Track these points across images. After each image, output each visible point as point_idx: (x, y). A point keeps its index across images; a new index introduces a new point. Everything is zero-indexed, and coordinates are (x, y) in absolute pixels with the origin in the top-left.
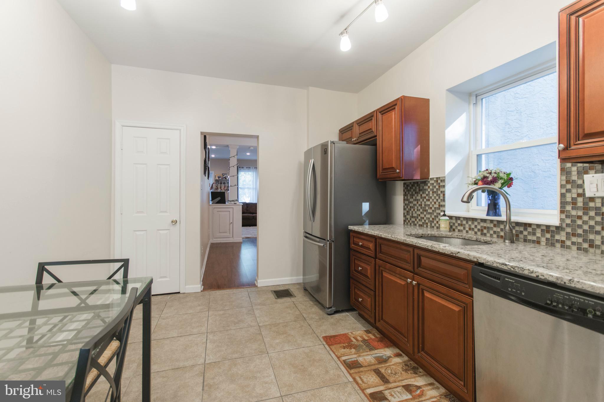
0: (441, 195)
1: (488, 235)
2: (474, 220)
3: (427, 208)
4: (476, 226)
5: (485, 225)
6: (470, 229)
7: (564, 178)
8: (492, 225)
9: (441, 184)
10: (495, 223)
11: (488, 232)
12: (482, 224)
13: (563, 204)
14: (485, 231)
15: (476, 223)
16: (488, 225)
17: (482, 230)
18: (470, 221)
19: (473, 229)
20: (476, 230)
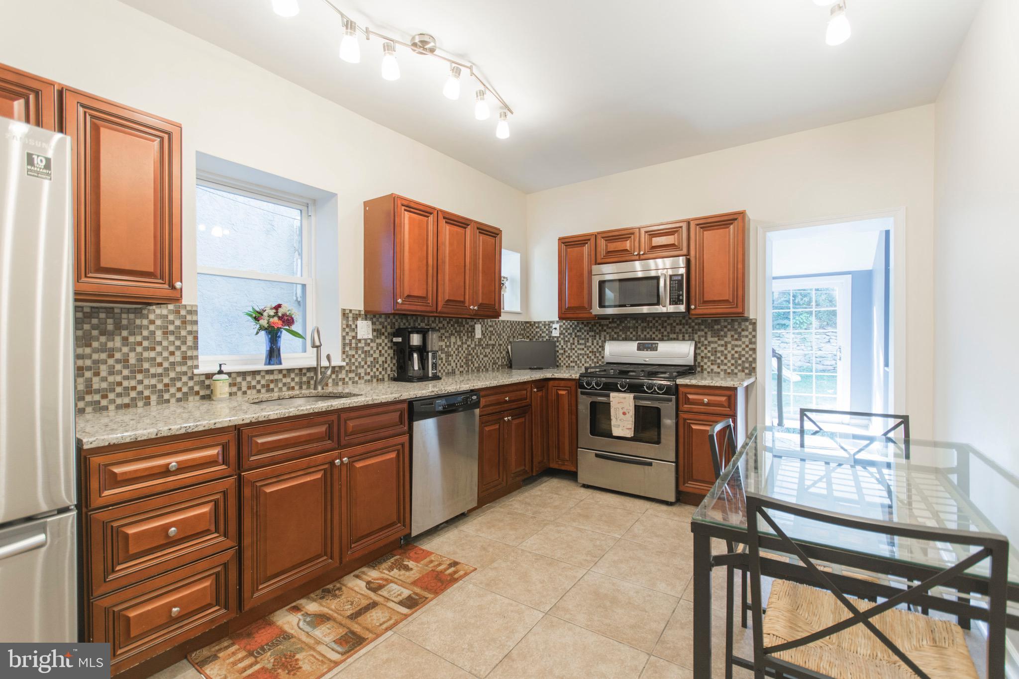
0: (190, 339)
1: (276, 390)
2: (254, 373)
3: (146, 365)
4: (259, 382)
5: (271, 377)
6: (249, 388)
7: (345, 322)
8: (280, 376)
9: (189, 318)
10: (284, 372)
11: (277, 385)
12: (268, 377)
13: (344, 345)
14: (272, 386)
15: (258, 378)
16: (276, 377)
17: (268, 386)
18: (250, 375)
19: (254, 387)
20: (259, 387)
